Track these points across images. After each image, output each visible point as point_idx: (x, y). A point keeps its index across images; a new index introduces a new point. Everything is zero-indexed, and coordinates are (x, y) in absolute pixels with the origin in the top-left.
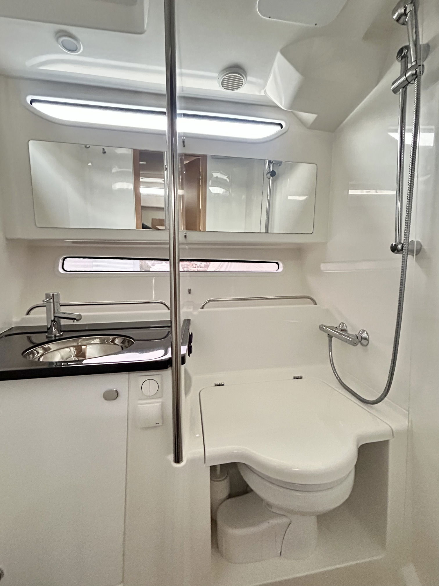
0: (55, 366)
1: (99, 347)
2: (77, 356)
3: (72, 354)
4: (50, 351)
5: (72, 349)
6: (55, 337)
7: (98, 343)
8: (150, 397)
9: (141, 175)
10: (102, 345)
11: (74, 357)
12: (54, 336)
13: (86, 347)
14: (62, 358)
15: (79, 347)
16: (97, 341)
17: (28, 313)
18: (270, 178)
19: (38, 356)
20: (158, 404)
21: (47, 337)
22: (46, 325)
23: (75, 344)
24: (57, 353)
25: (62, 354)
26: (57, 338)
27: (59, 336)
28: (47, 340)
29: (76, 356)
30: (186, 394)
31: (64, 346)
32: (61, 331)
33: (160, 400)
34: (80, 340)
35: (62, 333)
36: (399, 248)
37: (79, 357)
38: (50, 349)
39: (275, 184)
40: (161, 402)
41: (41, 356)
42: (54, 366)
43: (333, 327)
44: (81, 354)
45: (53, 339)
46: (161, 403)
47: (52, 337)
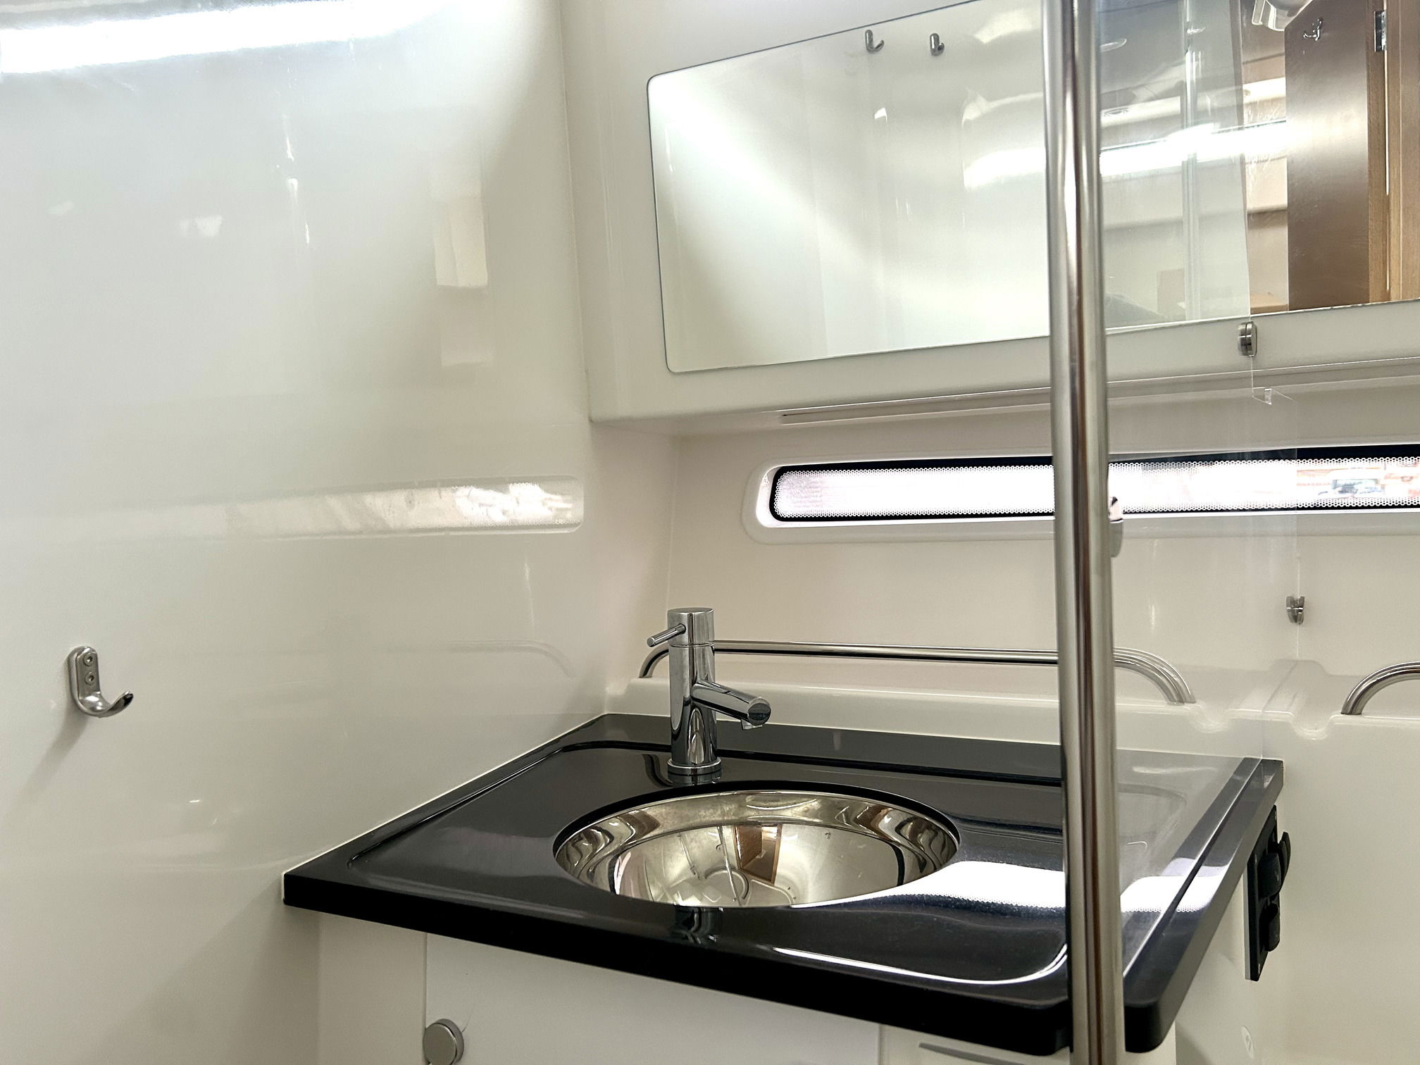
6: (695, 774)
12: (692, 770)
15: (753, 829)
17: (646, 671)
21: (670, 772)
25: (696, 852)
26: (701, 781)
27: (706, 772)
32: (718, 753)
35: (719, 760)
45: (689, 782)
47: (682, 774)
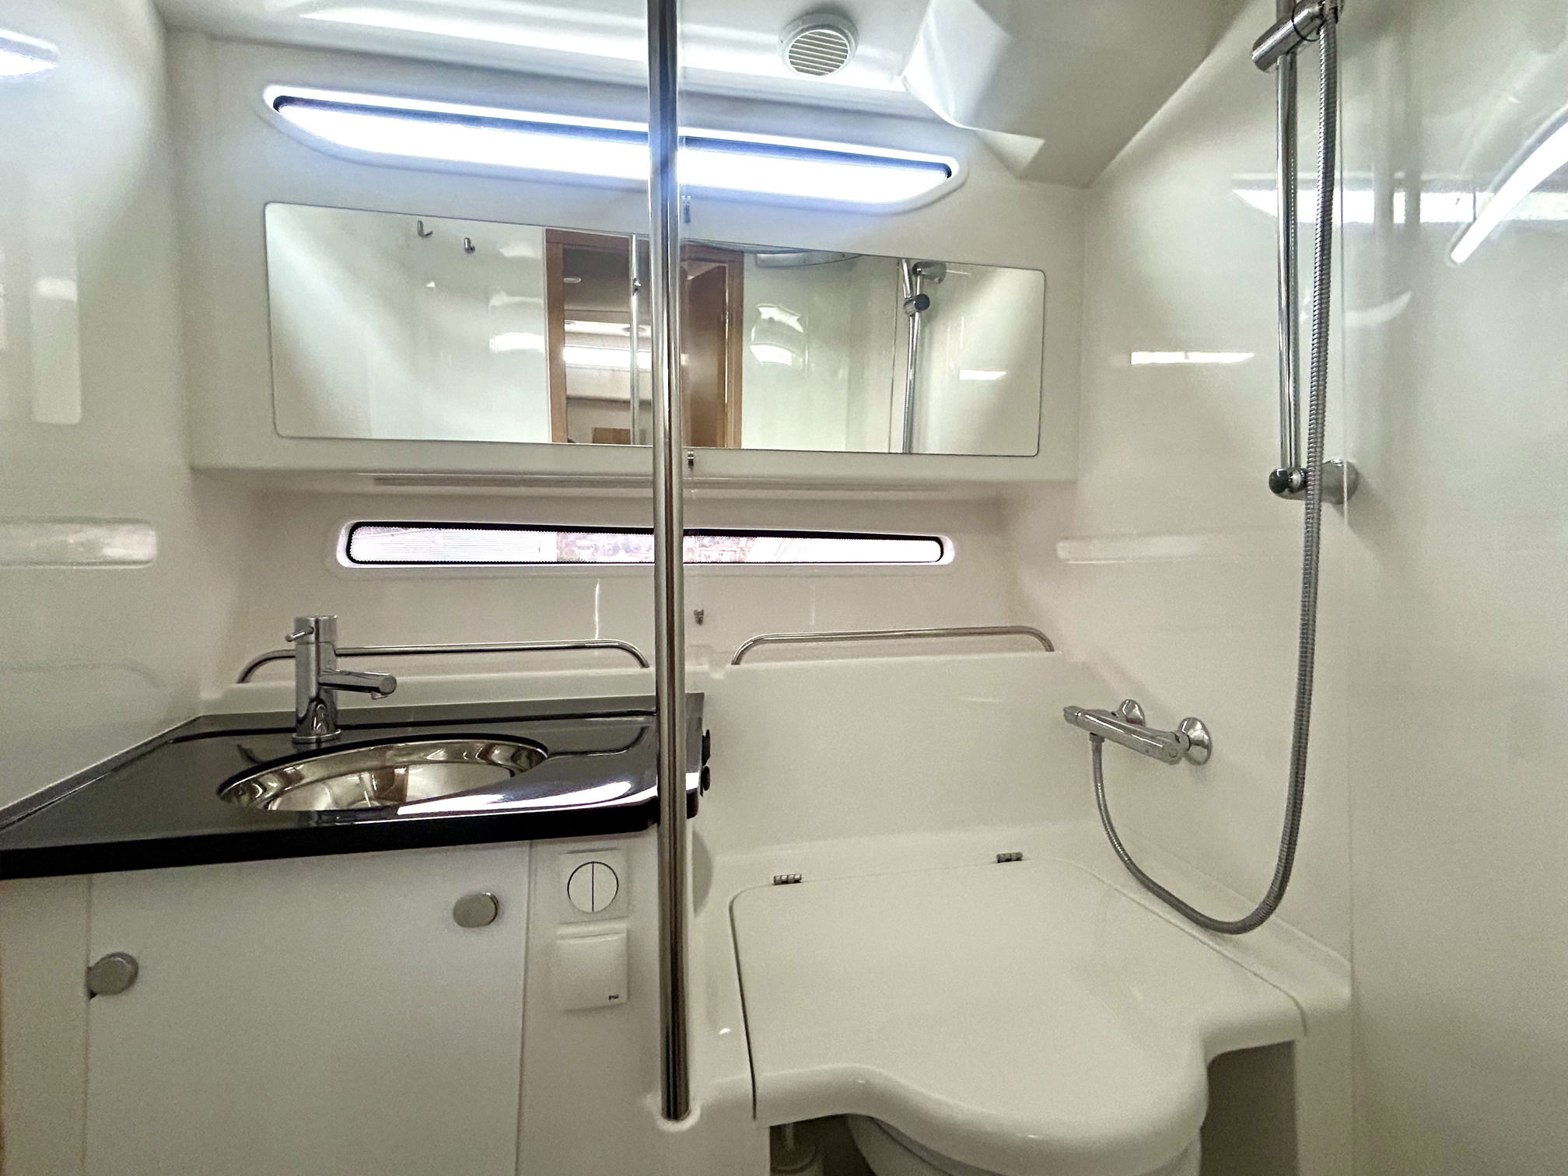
0: (317, 822)
1: (442, 770)
2: (380, 798)
3: (365, 794)
4: (304, 782)
5: (366, 776)
6: (319, 741)
7: (442, 759)
8: (594, 916)
9: (567, 313)
10: (455, 765)
11: (370, 799)
12: (317, 739)
13: (407, 771)
14: (336, 801)
15: (388, 770)
16: (440, 755)
17: (245, 677)
18: (913, 316)
19: (266, 796)
20: (616, 937)
21: (296, 743)
22: (294, 710)
23: (375, 763)
24: (323, 789)
25: (337, 790)
26: (324, 745)
27: (328, 740)
28: (293, 752)
29: (378, 795)
30: (698, 905)
31: (343, 769)
32: (337, 727)
33: (622, 925)
34: (390, 753)
35: (339, 733)
36: (1295, 482)
37: (383, 799)
38: (301, 778)
39: (927, 330)
40: (625, 931)
41: (275, 797)
42: (313, 824)
43: (1104, 712)
44: (393, 791)
45: (314, 747)
46: (624, 935)
47: (309, 743)
